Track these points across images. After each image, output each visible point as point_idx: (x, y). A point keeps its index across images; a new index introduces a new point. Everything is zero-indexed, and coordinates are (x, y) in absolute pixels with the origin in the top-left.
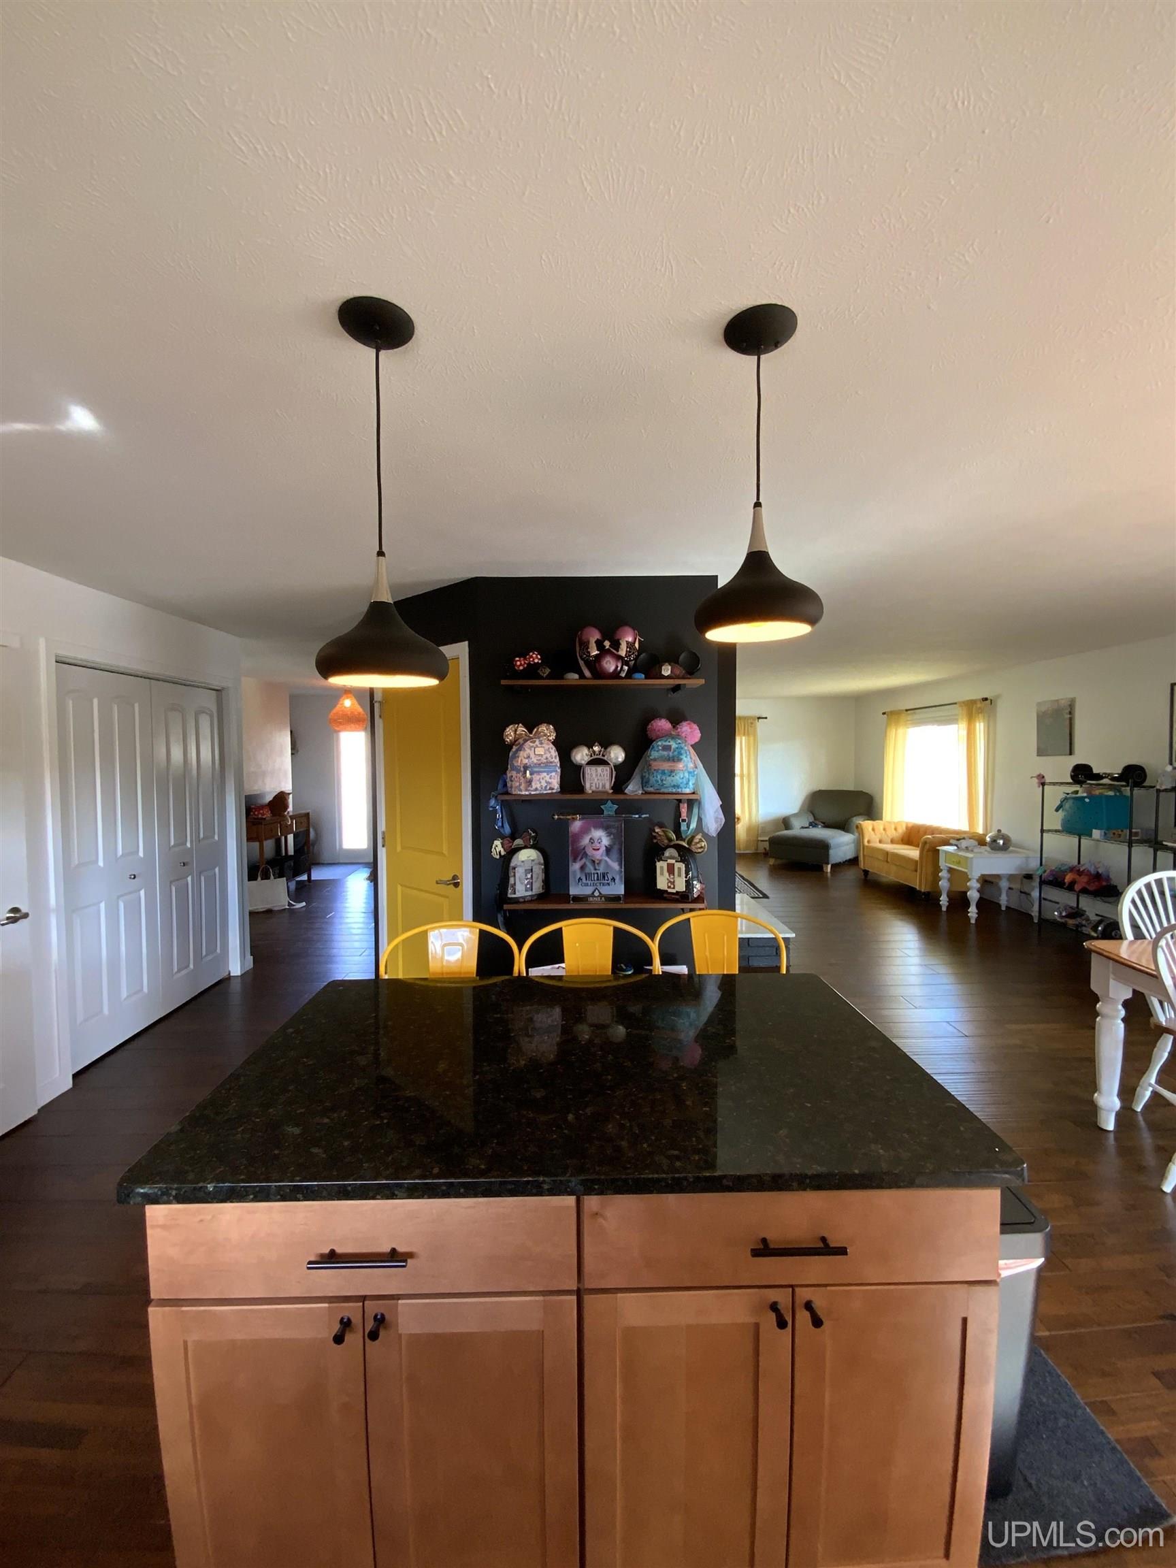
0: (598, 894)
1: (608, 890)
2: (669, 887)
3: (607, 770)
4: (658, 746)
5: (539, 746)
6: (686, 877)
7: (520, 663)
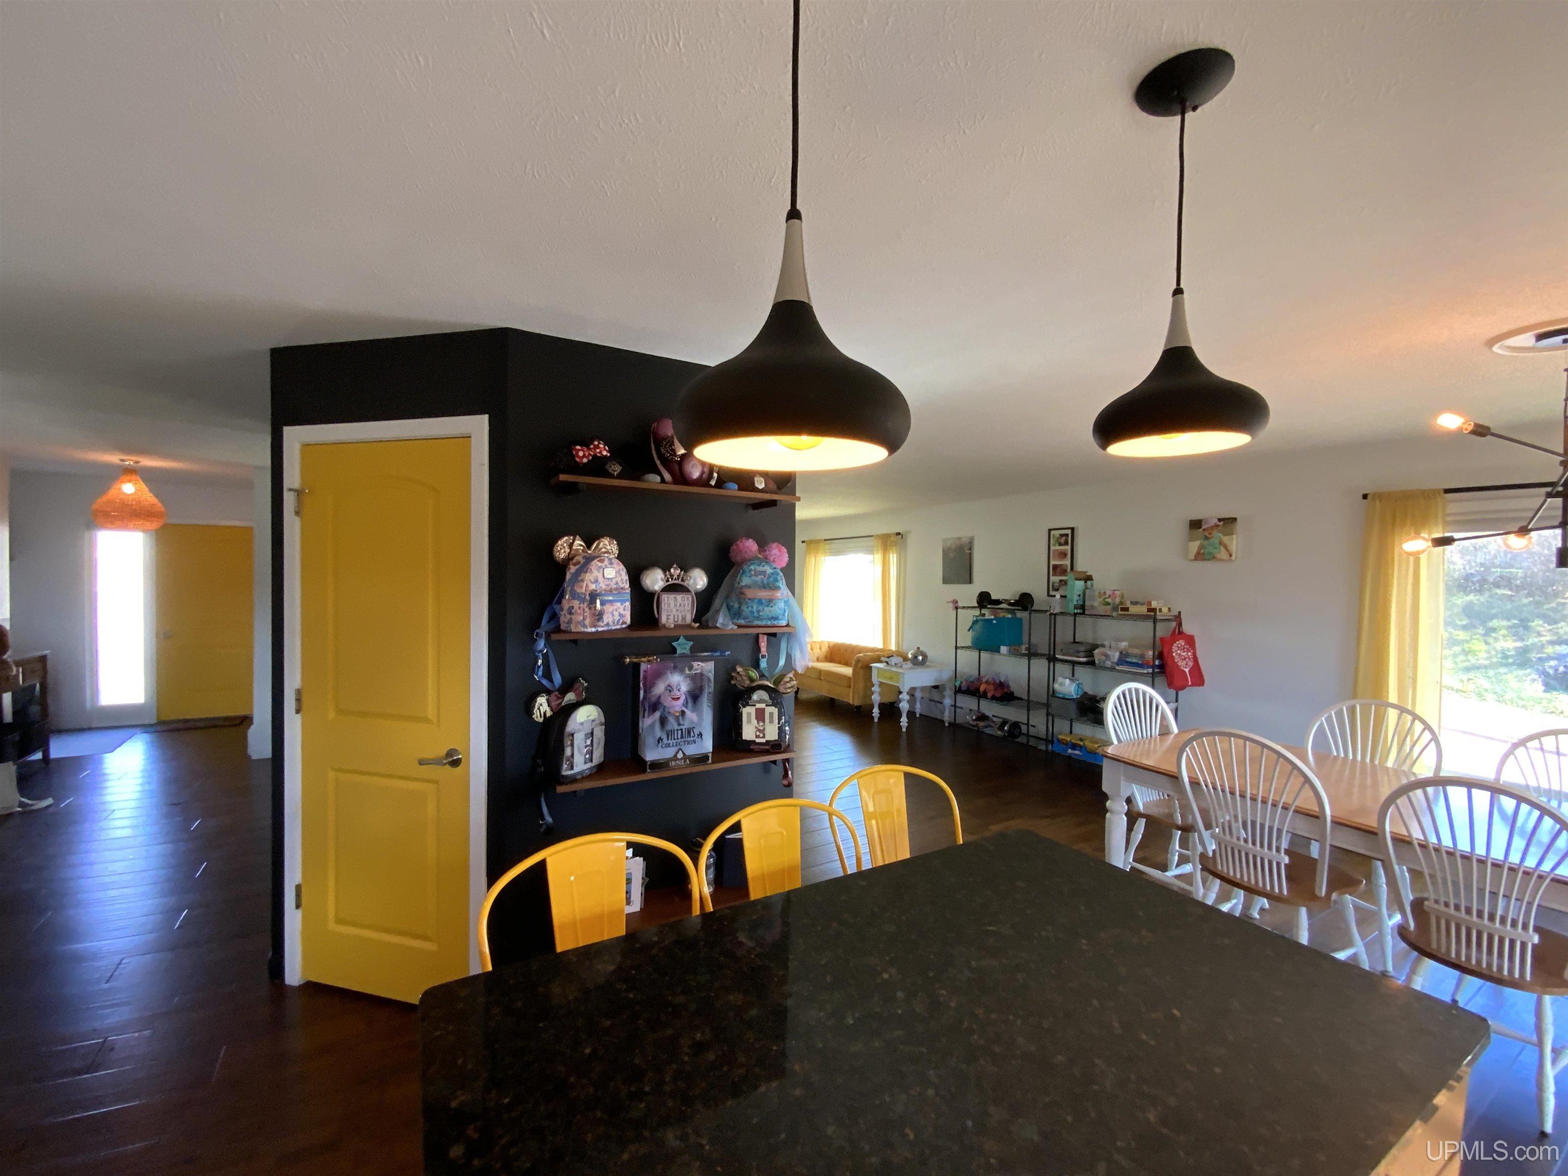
0: (682, 756)
1: (692, 750)
2: (757, 737)
3: (688, 598)
4: (750, 570)
5: (609, 566)
6: (779, 723)
7: (582, 454)
